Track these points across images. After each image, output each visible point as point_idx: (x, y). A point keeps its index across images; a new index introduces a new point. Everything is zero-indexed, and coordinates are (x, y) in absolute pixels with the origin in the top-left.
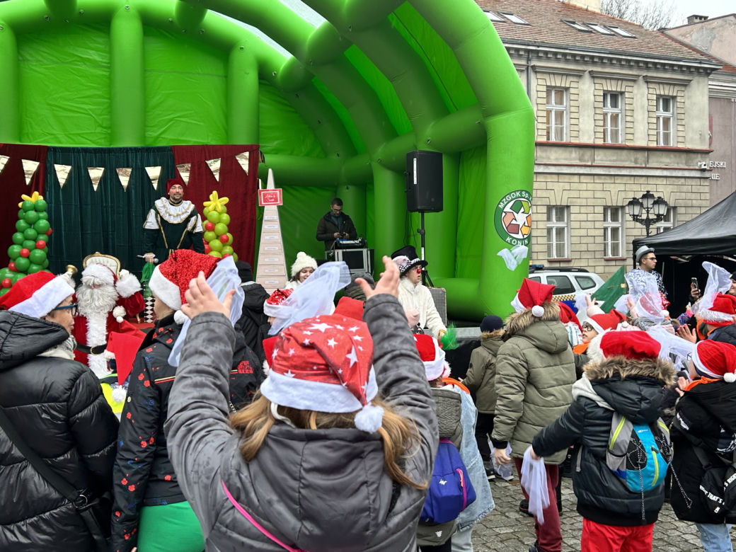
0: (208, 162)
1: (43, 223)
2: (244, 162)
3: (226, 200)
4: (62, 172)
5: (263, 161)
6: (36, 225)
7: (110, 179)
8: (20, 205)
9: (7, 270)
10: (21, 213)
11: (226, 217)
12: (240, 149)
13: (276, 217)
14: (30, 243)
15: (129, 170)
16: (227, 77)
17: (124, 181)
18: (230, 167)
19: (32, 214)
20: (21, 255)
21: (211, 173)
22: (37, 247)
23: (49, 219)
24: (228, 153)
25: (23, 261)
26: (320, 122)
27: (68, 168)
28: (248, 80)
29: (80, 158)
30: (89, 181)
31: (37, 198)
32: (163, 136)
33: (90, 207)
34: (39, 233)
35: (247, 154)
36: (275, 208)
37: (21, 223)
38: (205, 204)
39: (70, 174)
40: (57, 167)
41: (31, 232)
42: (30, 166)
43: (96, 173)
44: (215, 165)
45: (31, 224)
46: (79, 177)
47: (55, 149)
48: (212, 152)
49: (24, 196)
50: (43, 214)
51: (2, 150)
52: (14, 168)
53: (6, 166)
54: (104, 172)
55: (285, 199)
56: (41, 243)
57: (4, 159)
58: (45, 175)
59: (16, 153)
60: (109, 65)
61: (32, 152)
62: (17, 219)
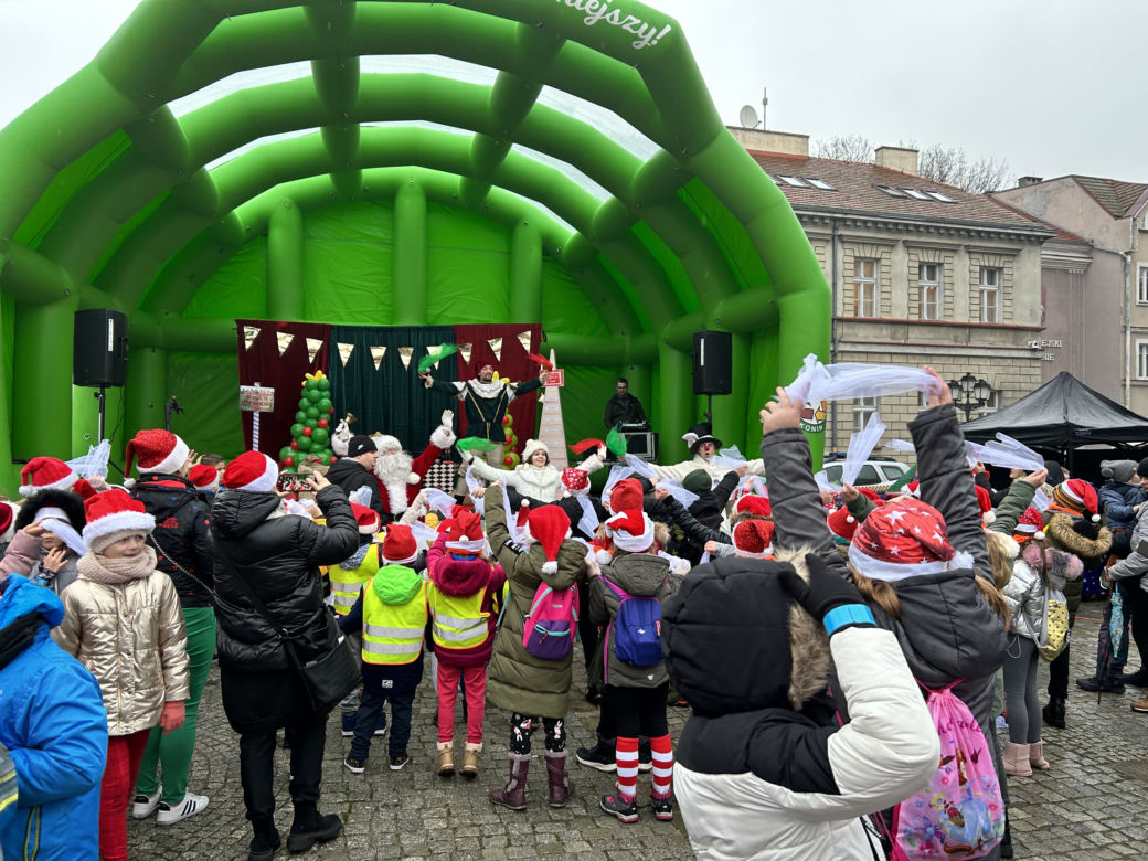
0: (490, 342)
1: (326, 402)
2: (526, 341)
4: (345, 351)
5: (545, 341)
6: (319, 404)
7: (392, 358)
8: (304, 383)
9: (289, 449)
10: (304, 392)
12: (522, 329)
13: (557, 398)
14: (313, 422)
15: (411, 350)
16: (510, 253)
17: (406, 360)
18: (511, 346)
19: (315, 393)
20: (304, 434)
21: (492, 353)
22: (319, 426)
23: (331, 399)
24: (510, 333)
25: (305, 440)
26: (604, 299)
27: (351, 347)
28: (532, 257)
29: (362, 337)
30: (371, 360)
31: (320, 377)
32: (445, 314)
33: (371, 386)
34: (321, 412)
35: (529, 333)
36: (556, 389)
37: (304, 402)
39: (352, 353)
40: (340, 346)
41: (313, 411)
42: (314, 345)
43: (378, 352)
44: (497, 345)
45: (314, 402)
46: (362, 356)
47: (339, 327)
48: (494, 331)
49: (308, 375)
50: (327, 393)
51: (287, 329)
52: (298, 347)
53: (291, 344)
54: (386, 351)
55: (566, 381)
56: (324, 422)
57: (289, 338)
58: (328, 353)
59: (301, 332)
60: (393, 243)
61: (317, 331)
62: (300, 398)
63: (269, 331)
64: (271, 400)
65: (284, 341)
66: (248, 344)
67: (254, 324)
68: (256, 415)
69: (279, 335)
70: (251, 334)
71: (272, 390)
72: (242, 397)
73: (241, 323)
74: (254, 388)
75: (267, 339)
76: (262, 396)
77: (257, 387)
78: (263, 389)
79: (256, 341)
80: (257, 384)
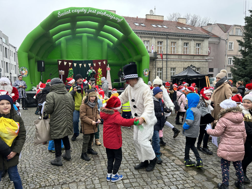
1: (73, 73)
2: (105, 63)
3: (101, 69)
4: (75, 65)
7: (83, 65)
10: (69, 72)
11: (101, 72)
12: (104, 60)
13: (109, 72)
15: (86, 64)
16: (102, 47)
17: (85, 66)
18: (102, 63)
19: (71, 72)
21: (99, 64)
24: (102, 61)
26: (118, 54)
27: (76, 64)
28: (106, 47)
29: (78, 62)
30: (79, 66)
31: (71, 69)
32: (91, 58)
33: (79, 70)
35: (105, 61)
36: (109, 71)
37: (69, 73)
38: (98, 70)
39: (76, 65)
40: (74, 64)
41: (71, 74)
42: (70, 64)
43: (80, 65)
44: (100, 63)
45: (71, 73)
47: (74, 61)
48: (99, 61)
49: (70, 69)
51: (66, 61)
52: (68, 64)
53: (66, 64)
55: (111, 69)
56: (72, 76)
57: (66, 63)
58: (72, 65)
59: (68, 62)
60: (82, 45)
61: (70, 61)
62: (68, 72)
63: (63, 61)
64: (64, 73)
65: (65, 63)
66: (59, 64)
67: (60, 60)
68: (62, 75)
69: (64, 62)
70: (60, 62)
71: (64, 71)
72: (59, 72)
73: (58, 60)
75: (62, 63)
76: (62, 72)
77: (62, 71)
79: (61, 63)
80: (62, 70)
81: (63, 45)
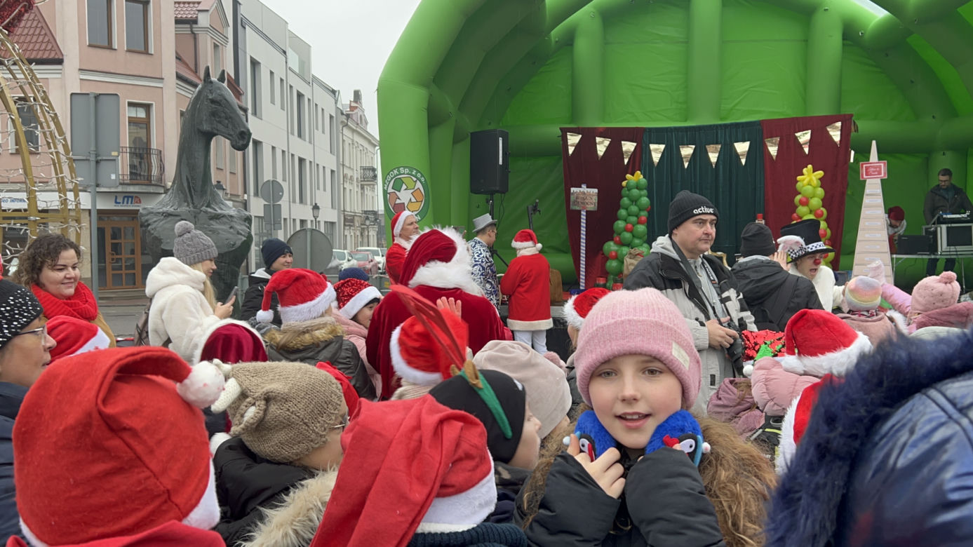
0: (797, 134)
1: (645, 200)
2: (836, 135)
3: (820, 173)
4: (657, 151)
5: (857, 130)
6: (638, 203)
7: (700, 155)
8: (624, 183)
9: (611, 243)
10: (624, 192)
11: (820, 191)
12: (830, 120)
13: (879, 191)
14: (634, 219)
16: (806, 42)
17: (713, 157)
18: (820, 138)
19: (635, 192)
20: (626, 230)
21: (800, 146)
22: (639, 222)
23: (648, 197)
24: (819, 126)
25: (627, 235)
26: (912, 82)
27: (662, 147)
28: (830, 43)
29: (673, 138)
30: (681, 159)
31: (638, 177)
32: (737, 108)
33: (679, 183)
34: (640, 210)
35: (839, 124)
36: (879, 181)
37: (625, 201)
38: (799, 178)
39: (663, 154)
40: (652, 147)
41: (634, 209)
42: (628, 147)
43: (687, 151)
44: (804, 137)
45: (634, 201)
46: (671, 155)
47: (650, 130)
48: (802, 124)
49: (628, 176)
50: (645, 192)
51: (605, 133)
52: (614, 150)
53: (608, 148)
54: (695, 150)
55: (889, 171)
56: (644, 218)
57: (607, 142)
58: (641, 155)
59: (616, 136)
60: (687, 41)
61: (632, 134)
62: (621, 197)
63: (589, 136)
64: (595, 199)
65: (602, 146)
66: (571, 150)
67: (575, 131)
68: (583, 213)
69: (598, 139)
70: (573, 140)
71: (596, 191)
72: (572, 198)
73: (565, 131)
74: (582, 190)
75: (587, 145)
76: (587, 196)
77: (584, 189)
78: (589, 190)
79: (578, 146)
80: (584, 186)
81: (584, 47)
